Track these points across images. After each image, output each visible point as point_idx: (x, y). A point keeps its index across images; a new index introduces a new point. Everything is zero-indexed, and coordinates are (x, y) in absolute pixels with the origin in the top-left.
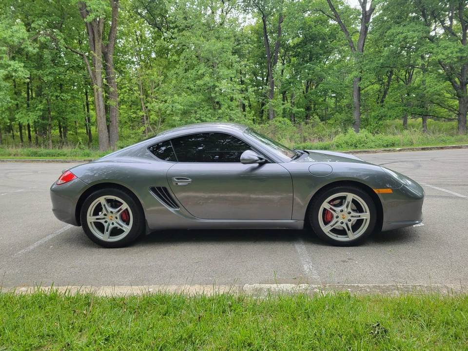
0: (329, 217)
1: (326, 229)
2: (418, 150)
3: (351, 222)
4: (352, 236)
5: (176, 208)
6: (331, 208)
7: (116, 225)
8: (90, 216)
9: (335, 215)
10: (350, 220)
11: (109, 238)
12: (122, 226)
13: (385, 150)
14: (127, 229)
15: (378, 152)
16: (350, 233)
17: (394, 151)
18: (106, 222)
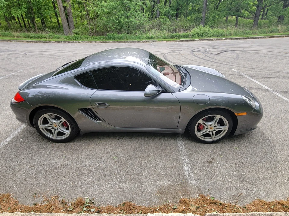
0: (202, 127)
1: (199, 134)
2: (234, 39)
3: (215, 132)
4: (214, 138)
5: (99, 121)
6: (204, 123)
7: (60, 130)
8: (41, 125)
9: (206, 127)
10: (215, 130)
11: (57, 137)
12: (64, 131)
13: (217, 39)
14: (68, 132)
15: (214, 40)
16: (213, 137)
17: (222, 39)
18: (53, 128)
